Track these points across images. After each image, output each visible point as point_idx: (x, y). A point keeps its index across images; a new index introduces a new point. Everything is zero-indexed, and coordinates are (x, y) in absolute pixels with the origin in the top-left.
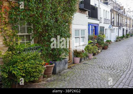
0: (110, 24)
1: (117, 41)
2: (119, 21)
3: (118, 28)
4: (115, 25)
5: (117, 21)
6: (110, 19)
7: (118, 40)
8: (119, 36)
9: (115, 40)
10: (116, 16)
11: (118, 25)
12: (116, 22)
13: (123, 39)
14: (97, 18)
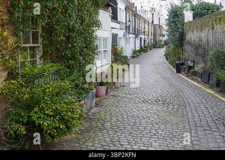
0: (125, 31)
1: (133, 57)
2: (135, 25)
3: (134, 36)
4: (131, 32)
5: (134, 26)
6: (125, 22)
7: (135, 55)
8: (136, 50)
9: (131, 55)
10: (132, 17)
11: (135, 31)
12: (132, 28)
13: (141, 54)
14: (117, 20)
